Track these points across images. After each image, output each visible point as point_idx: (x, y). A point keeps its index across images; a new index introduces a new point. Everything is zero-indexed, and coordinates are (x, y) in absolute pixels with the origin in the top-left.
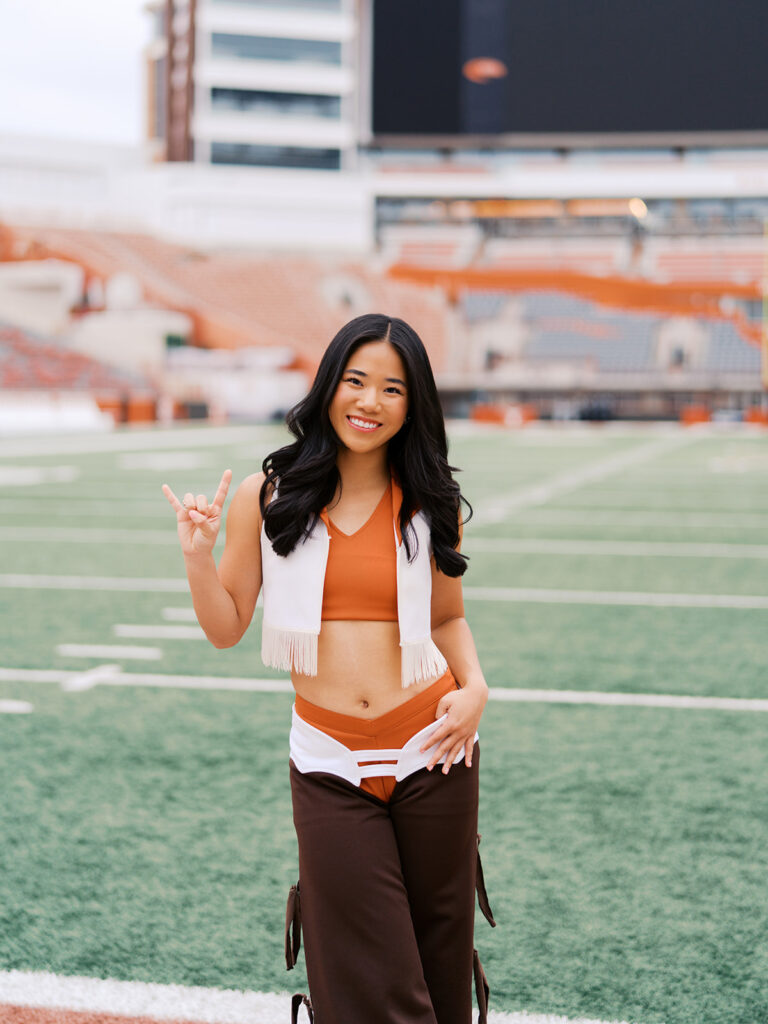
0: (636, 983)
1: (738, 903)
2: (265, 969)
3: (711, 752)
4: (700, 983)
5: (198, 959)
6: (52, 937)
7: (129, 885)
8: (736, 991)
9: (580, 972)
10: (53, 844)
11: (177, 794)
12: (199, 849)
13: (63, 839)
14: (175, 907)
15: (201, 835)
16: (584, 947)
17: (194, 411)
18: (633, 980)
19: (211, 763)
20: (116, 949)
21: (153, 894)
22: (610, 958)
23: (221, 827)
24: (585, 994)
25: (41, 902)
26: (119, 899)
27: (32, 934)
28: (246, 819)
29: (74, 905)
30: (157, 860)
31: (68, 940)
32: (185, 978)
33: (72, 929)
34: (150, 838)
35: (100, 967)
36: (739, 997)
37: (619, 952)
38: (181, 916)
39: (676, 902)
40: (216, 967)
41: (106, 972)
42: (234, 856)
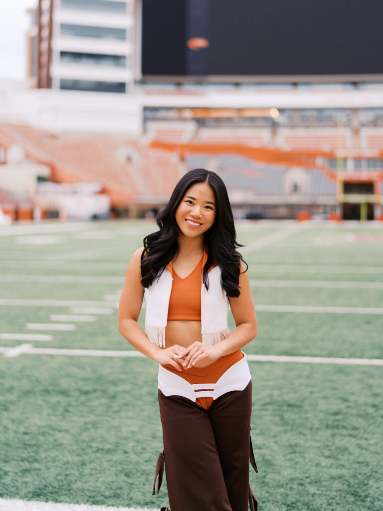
0: (312, 500)
1: (357, 460)
2: (128, 496)
3: (334, 385)
4: (344, 500)
5: (92, 492)
6: (18, 481)
7: (53, 455)
8: (362, 503)
9: (284, 495)
10: (11, 435)
11: (70, 409)
12: (85, 436)
13: (16, 432)
14: (78, 466)
15: (86, 430)
16: (284, 483)
17: (52, 215)
18: (311, 498)
19: (86, 393)
20: (51, 487)
21: (65, 459)
22: (298, 488)
23: (95, 425)
24: (288, 506)
25: (9, 464)
26: (49, 462)
27: (7, 480)
28: (107, 421)
29: (26, 465)
30: (65, 442)
31: (26, 483)
32: (88, 501)
33: (27, 477)
34: (60, 431)
35: (44, 496)
36: (364, 506)
37: (302, 485)
38: (81, 470)
39: (327, 459)
40: (102, 495)
41: (47, 498)
42: (104, 440)
